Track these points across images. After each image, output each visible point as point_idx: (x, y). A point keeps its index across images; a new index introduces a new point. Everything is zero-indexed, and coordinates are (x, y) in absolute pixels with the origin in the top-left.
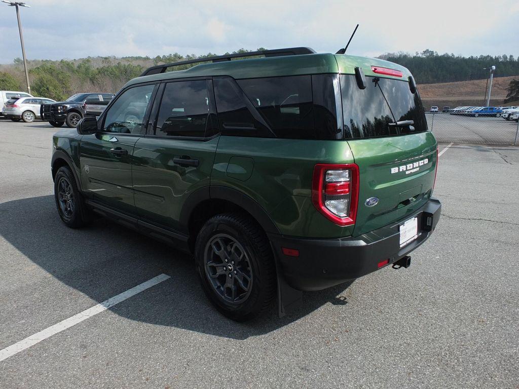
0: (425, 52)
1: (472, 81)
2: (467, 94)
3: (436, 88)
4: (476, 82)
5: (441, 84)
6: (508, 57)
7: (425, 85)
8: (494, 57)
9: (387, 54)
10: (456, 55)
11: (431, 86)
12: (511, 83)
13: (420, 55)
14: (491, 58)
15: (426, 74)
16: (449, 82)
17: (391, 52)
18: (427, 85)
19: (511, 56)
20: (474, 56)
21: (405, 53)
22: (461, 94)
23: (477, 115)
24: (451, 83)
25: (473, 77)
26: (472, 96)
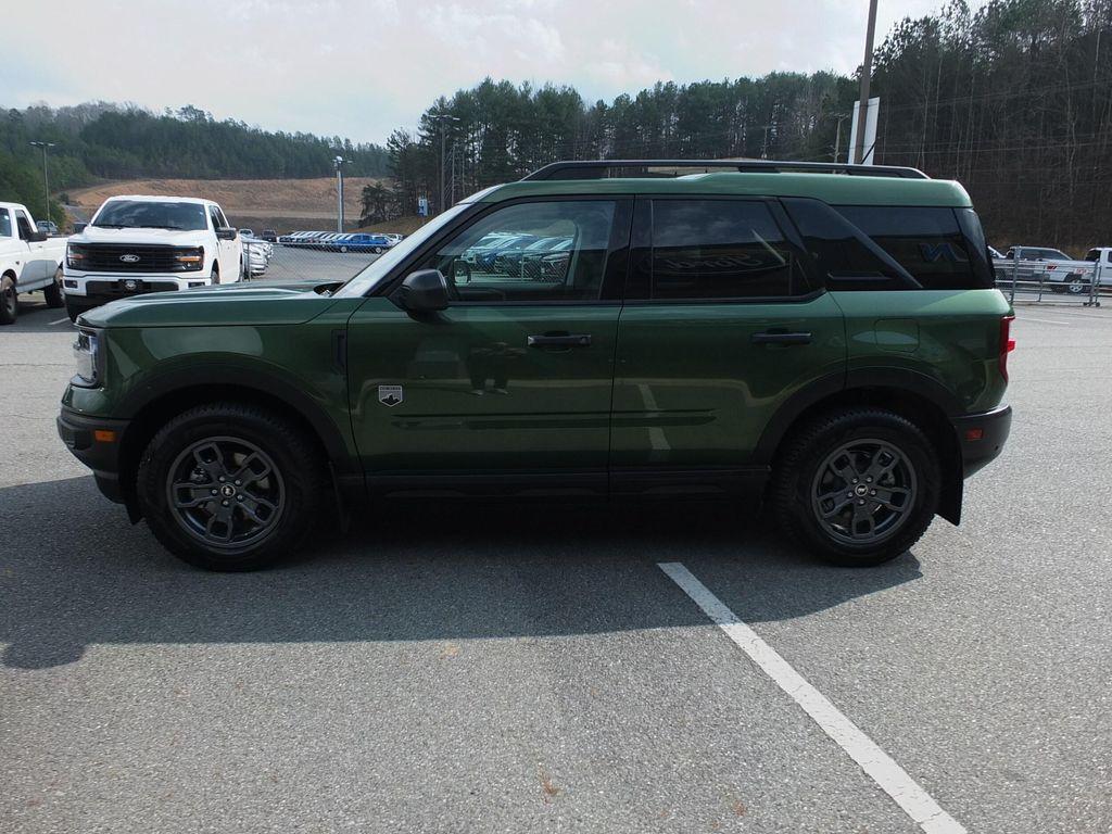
0: (186, 110)
1: (289, 181)
2: (285, 205)
3: (222, 189)
4: (297, 182)
5: (233, 182)
6: (343, 142)
7: (198, 182)
8: (320, 139)
9: (97, 104)
10: (251, 126)
11: (212, 186)
12: (365, 190)
13: (175, 115)
14: (316, 140)
15: (196, 158)
16: (247, 179)
17: (108, 100)
18: (203, 181)
19: (347, 141)
20: (286, 132)
21: (141, 107)
22: (273, 205)
23: (344, 249)
24: (250, 181)
25: (289, 174)
26: (293, 210)
